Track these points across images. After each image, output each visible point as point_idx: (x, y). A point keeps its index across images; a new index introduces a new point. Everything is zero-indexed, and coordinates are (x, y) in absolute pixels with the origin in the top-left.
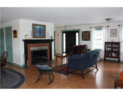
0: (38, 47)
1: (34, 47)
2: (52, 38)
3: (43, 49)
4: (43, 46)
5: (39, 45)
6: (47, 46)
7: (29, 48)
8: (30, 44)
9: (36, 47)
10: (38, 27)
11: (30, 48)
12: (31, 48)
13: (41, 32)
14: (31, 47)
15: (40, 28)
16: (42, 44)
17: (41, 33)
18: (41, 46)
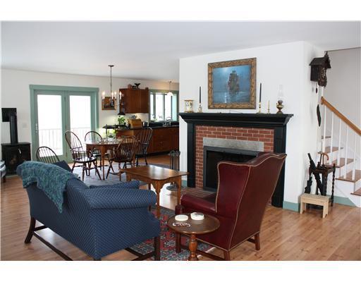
0: (228, 138)
1: (215, 137)
2: (280, 109)
3: (246, 148)
4: (245, 139)
5: (230, 134)
6: (261, 140)
7: (199, 139)
8: (203, 127)
9: (218, 137)
10: (226, 71)
11: (202, 139)
12: (204, 138)
13: (236, 88)
14: (206, 136)
15: (234, 72)
16: (242, 131)
17: (237, 90)
18: (239, 138)
